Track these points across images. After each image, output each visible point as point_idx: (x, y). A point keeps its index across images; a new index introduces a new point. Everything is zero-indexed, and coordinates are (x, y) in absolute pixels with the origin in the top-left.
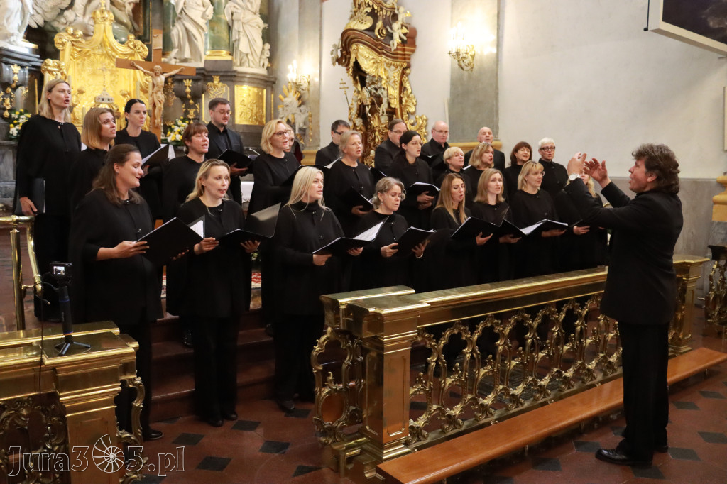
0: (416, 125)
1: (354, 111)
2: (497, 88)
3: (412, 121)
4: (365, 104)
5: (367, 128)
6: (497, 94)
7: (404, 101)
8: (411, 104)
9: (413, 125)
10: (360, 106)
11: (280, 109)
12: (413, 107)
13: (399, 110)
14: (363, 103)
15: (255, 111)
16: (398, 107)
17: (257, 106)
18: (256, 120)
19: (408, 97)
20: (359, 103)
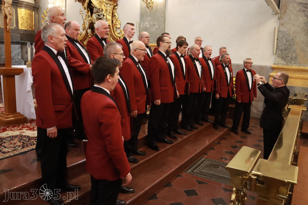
0: (120, 34)
1: (87, 26)
2: (165, 19)
3: (119, 32)
4: (93, 22)
5: (93, 34)
6: (165, 21)
7: (114, 22)
8: (118, 24)
9: (119, 34)
10: (90, 23)
11: (43, 23)
12: (119, 25)
13: (111, 26)
14: (92, 22)
15: (29, 23)
16: (111, 24)
17: (30, 20)
18: (30, 27)
19: (116, 20)
20: (90, 22)
